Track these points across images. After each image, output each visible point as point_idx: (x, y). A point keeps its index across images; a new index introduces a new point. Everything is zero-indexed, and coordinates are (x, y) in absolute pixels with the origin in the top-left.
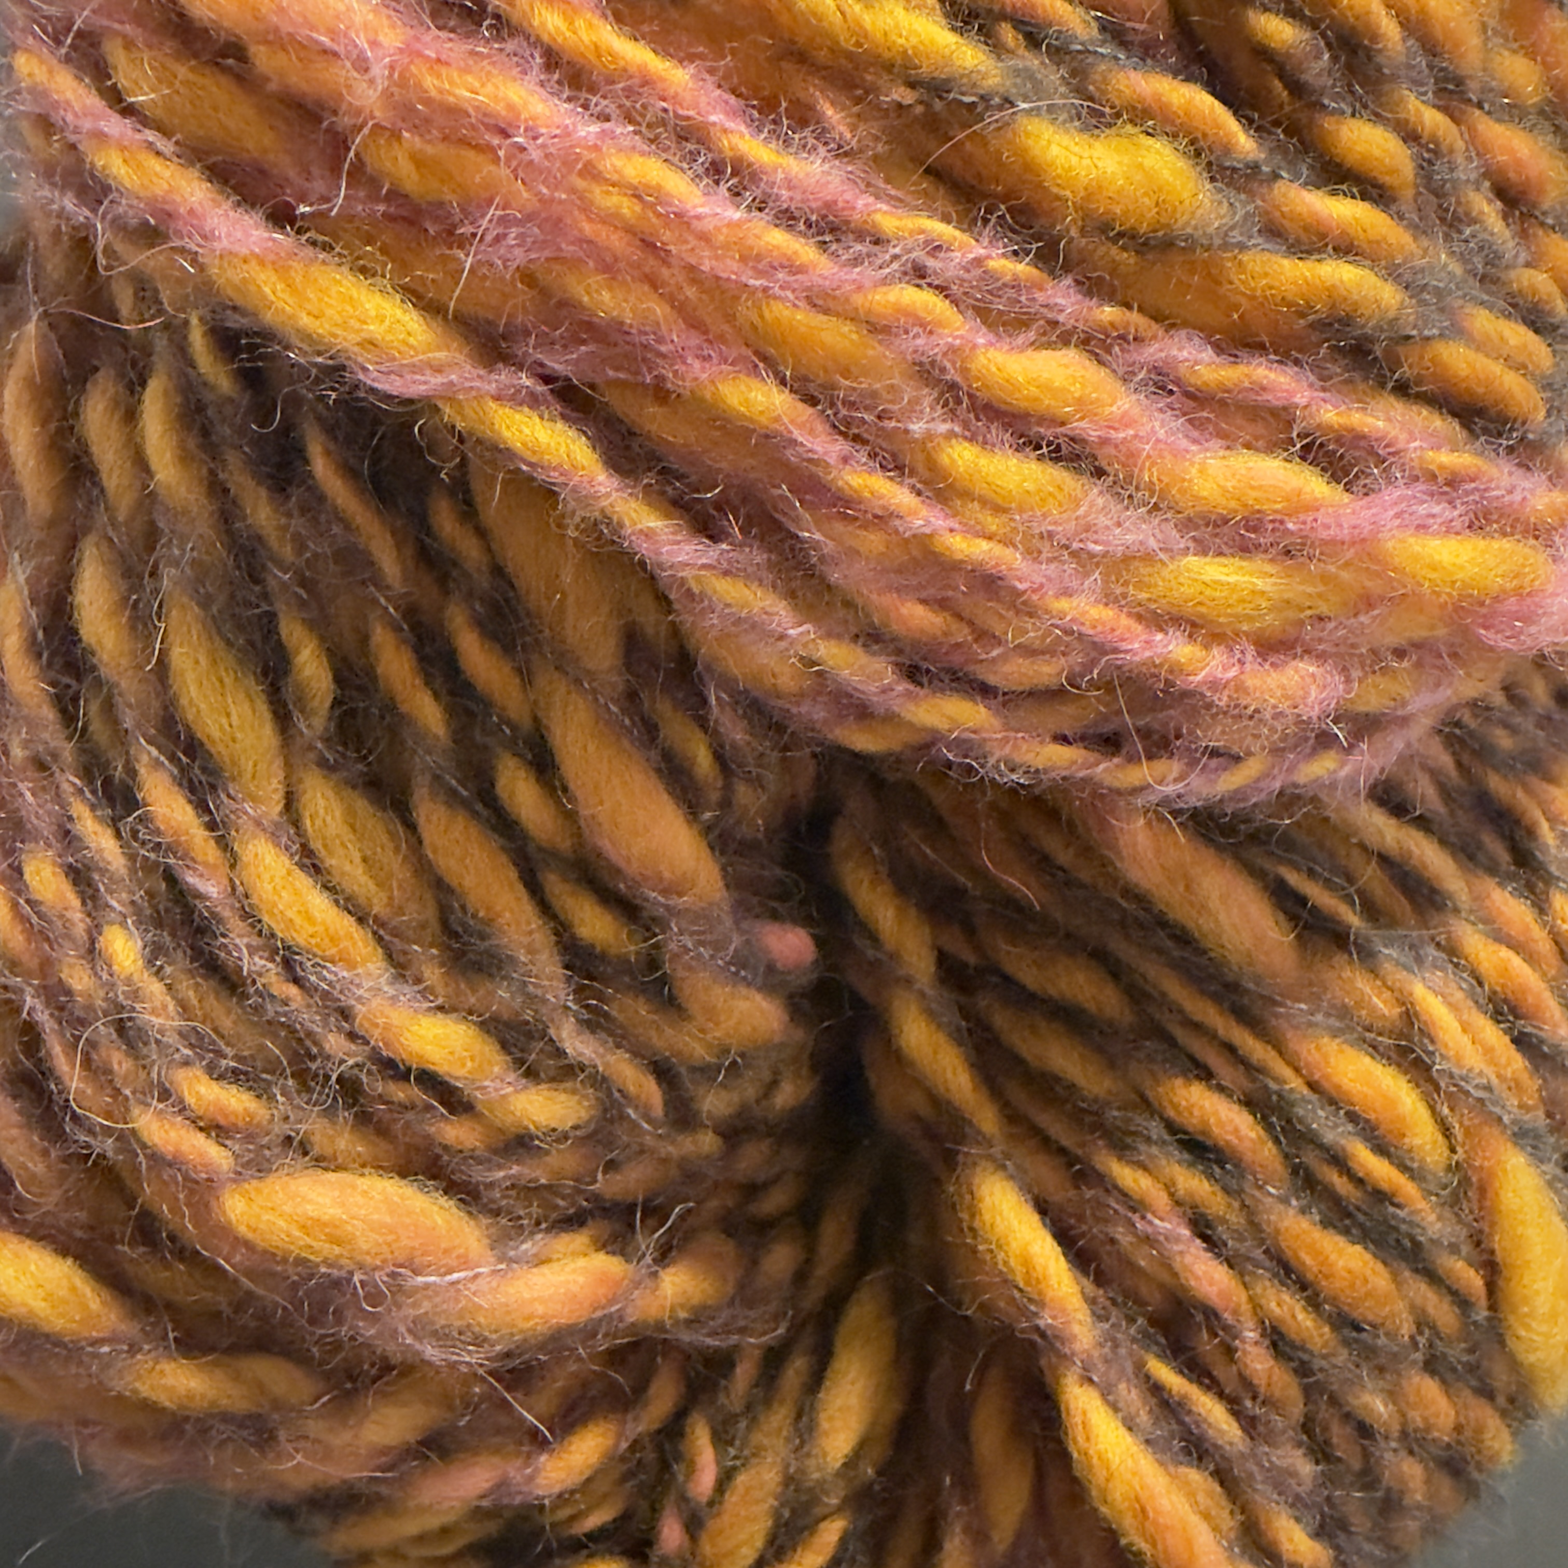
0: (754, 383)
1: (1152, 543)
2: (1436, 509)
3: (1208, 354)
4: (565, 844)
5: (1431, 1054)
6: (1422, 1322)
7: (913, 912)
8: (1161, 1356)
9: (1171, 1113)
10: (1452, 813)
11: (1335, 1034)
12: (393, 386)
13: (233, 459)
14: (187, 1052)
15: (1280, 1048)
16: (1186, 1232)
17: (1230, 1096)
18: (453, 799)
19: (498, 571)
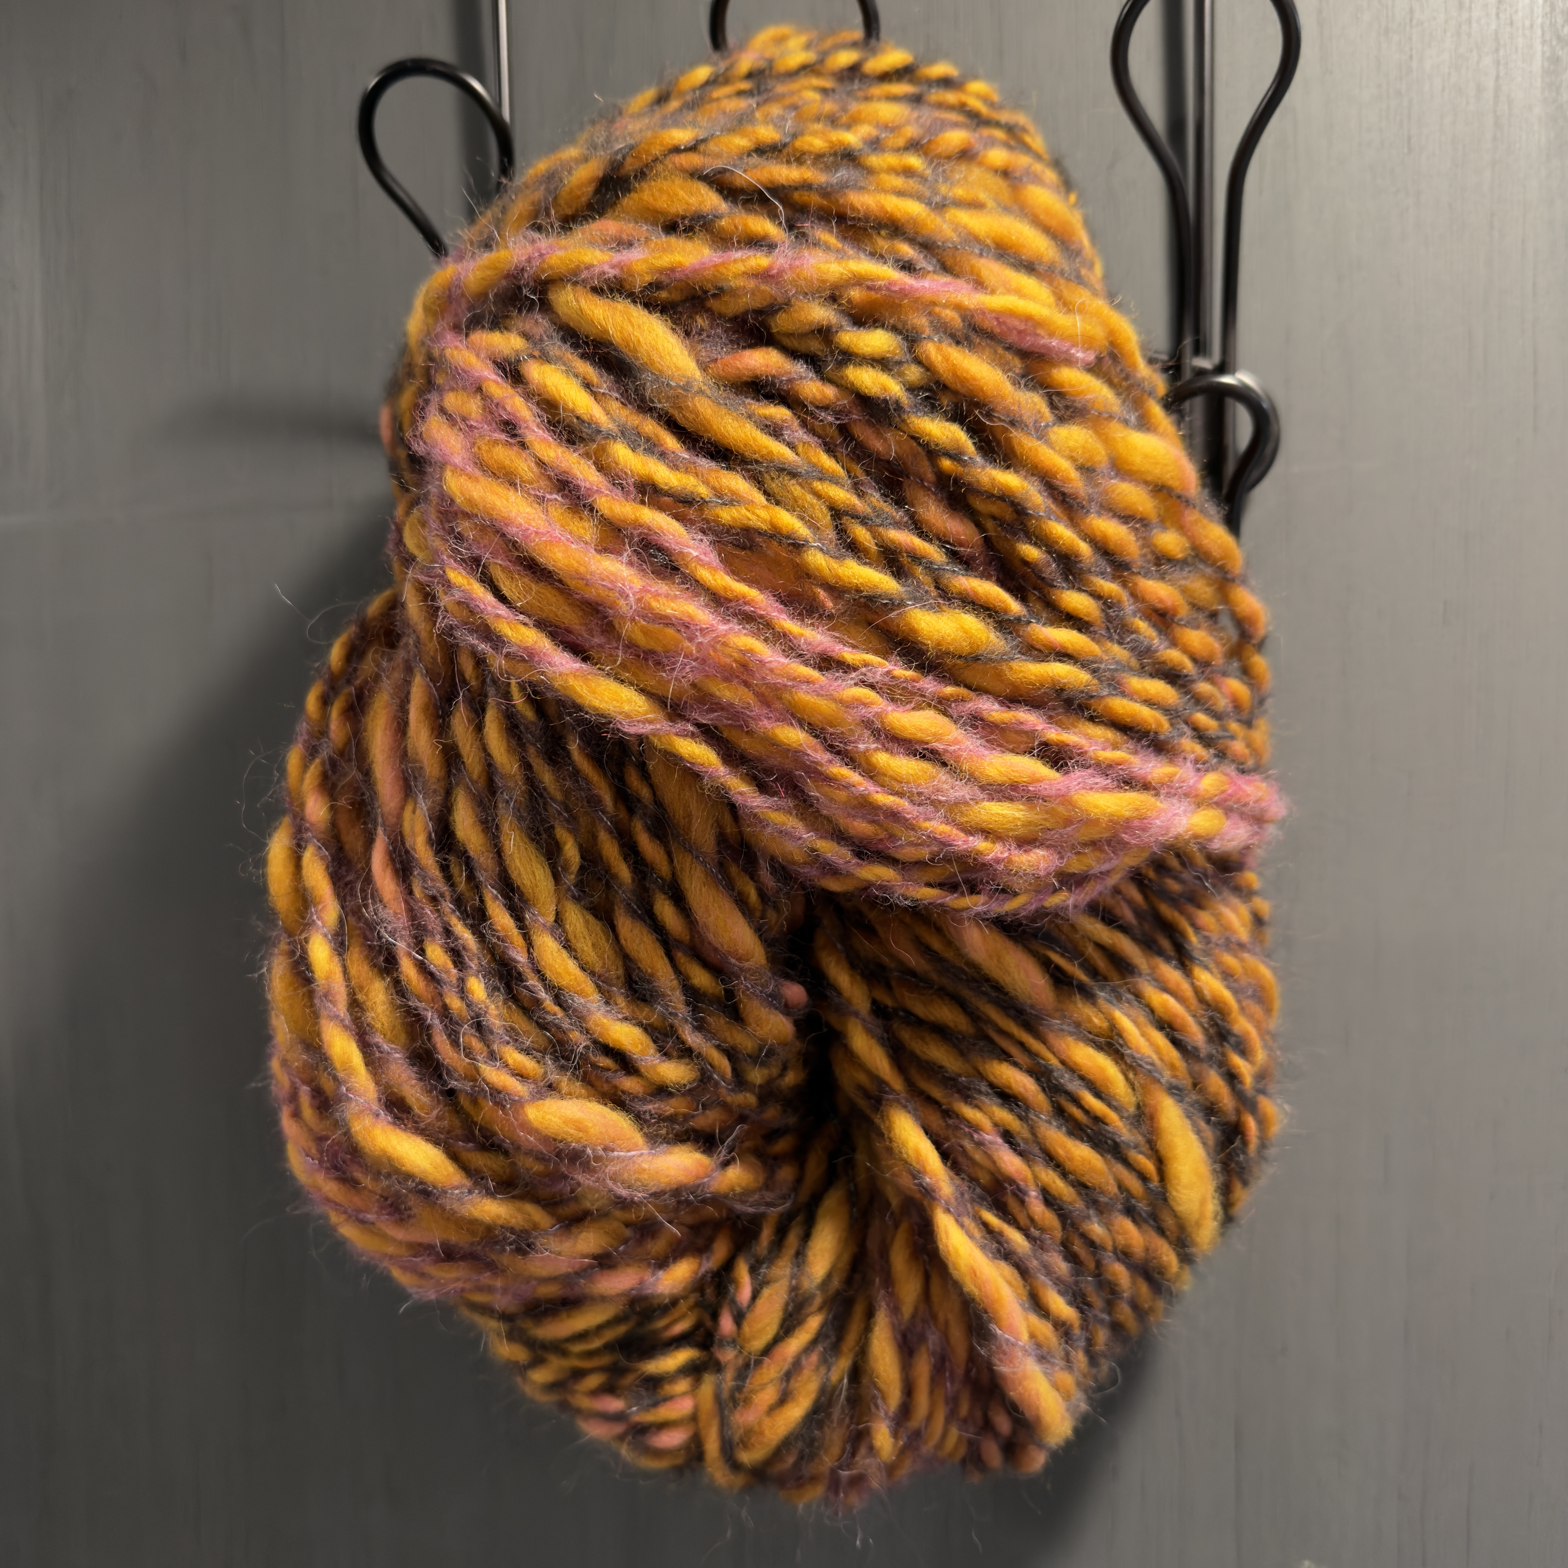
0: (791, 729)
1: (968, 797)
2: (1098, 780)
3: (996, 706)
4: (686, 938)
5: (1121, 1046)
6: (1121, 1187)
7: (858, 977)
8: (990, 1209)
9: (992, 1078)
10: (1140, 923)
11: (1071, 1034)
12: (632, 730)
13: (532, 750)
14: (507, 1038)
15: (1044, 1042)
16: (1000, 1140)
17: (1021, 1069)
18: (634, 914)
19: (658, 803)
